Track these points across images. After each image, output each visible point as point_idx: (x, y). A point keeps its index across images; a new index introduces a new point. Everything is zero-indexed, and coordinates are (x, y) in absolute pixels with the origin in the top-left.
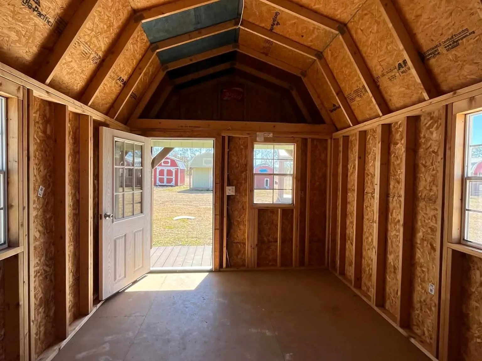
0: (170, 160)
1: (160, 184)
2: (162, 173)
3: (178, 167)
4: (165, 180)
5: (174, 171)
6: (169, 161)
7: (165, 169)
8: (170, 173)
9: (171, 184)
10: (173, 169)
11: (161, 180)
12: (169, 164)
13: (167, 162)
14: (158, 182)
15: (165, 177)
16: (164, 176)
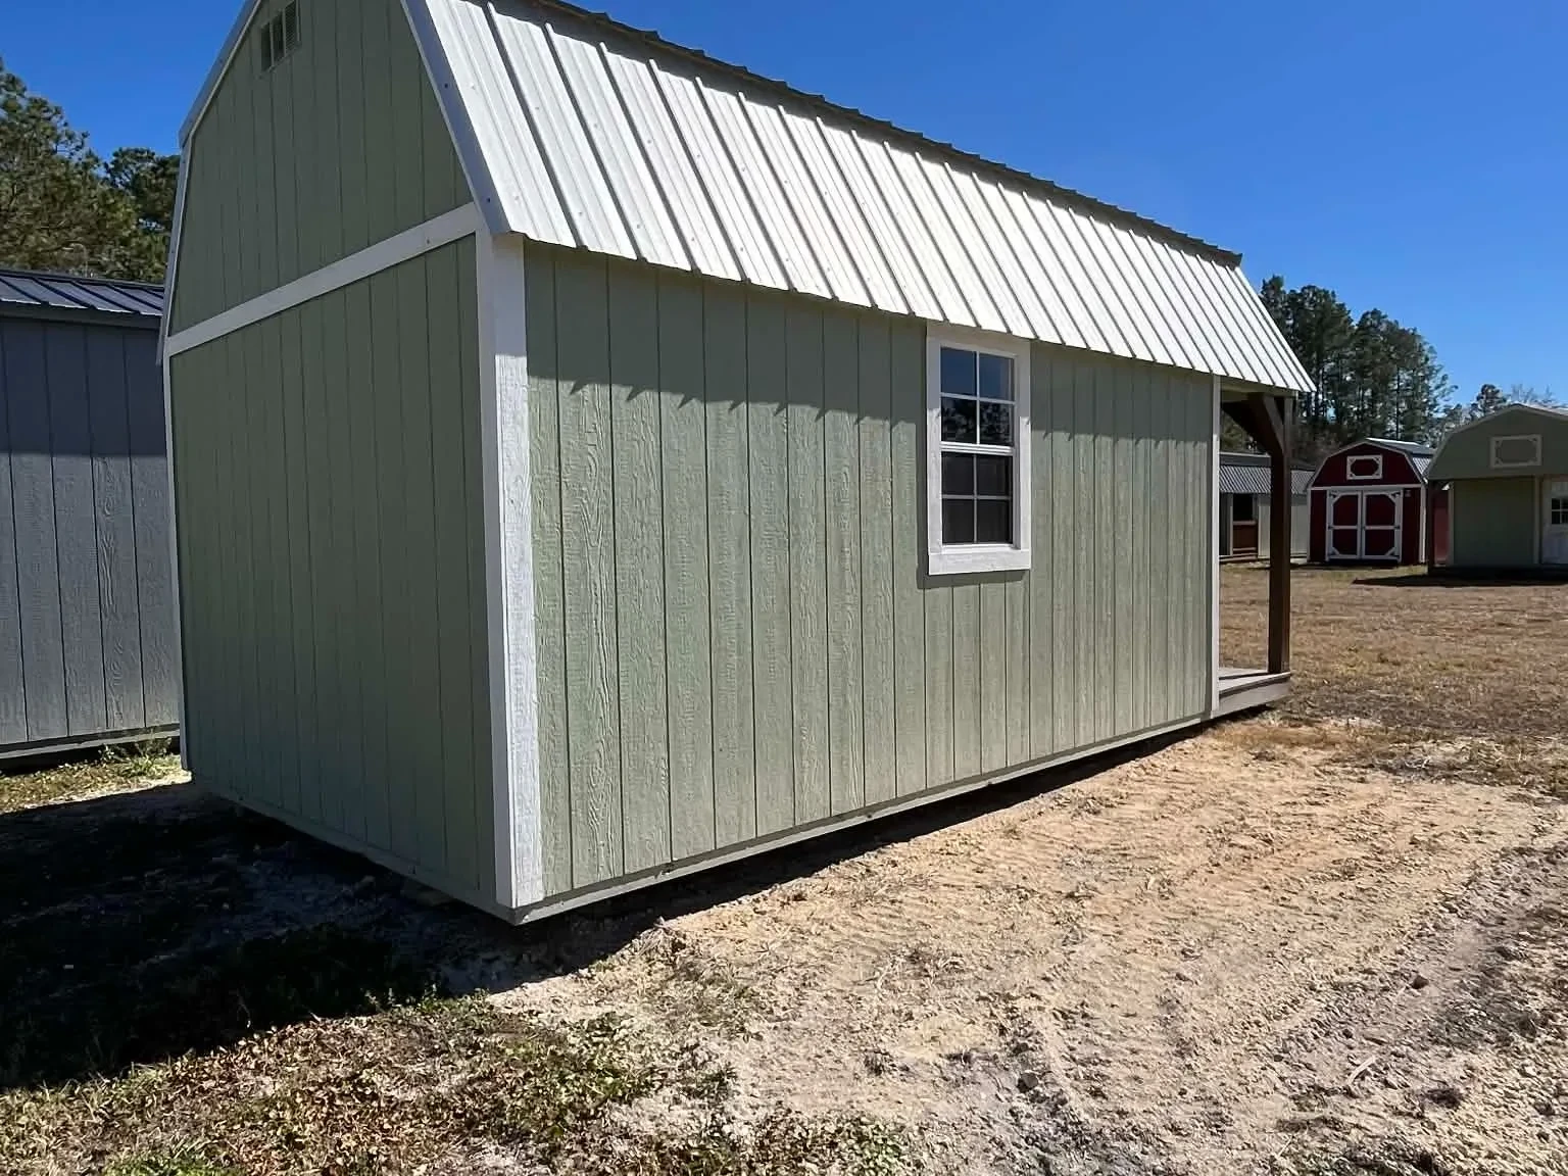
0: (1380, 457)
1: (1339, 556)
2: (1346, 508)
3: (1418, 482)
4: (1361, 542)
5: (1399, 502)
6: (1379, 459)
7: (1359, 494)
8: (1380, 509)
9: (1387, 556)
10: (1395, 493)
11: (1345, 541)
12: (1379, 475)
13: (1370, 467)
14: (1329, 547)
15: (1361, 527)
16: (1355, 523)
